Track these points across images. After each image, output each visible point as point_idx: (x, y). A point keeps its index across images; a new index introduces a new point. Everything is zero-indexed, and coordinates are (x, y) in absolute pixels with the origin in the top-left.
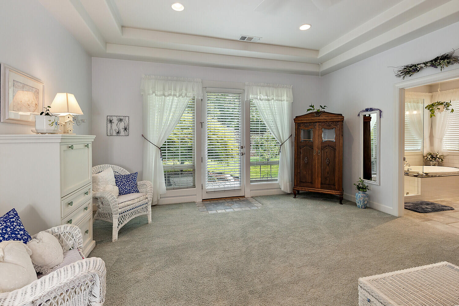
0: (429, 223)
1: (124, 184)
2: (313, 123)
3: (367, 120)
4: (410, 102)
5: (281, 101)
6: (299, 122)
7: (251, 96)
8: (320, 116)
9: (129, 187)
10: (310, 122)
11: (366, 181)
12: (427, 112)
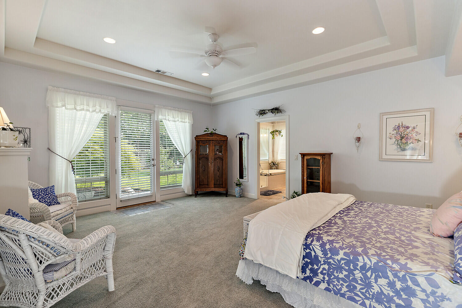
0: (271, 200)
1: (43, 197)
2: (209, 141)
3: (241, 140)
4: (263, 129)
5: (185, 122)
6: (199, 140)
7: (160, 117)
8: (213, 136)
9: (49, 199)
10: (206, 140)
11: (241, 180)
12: (271, 135)
